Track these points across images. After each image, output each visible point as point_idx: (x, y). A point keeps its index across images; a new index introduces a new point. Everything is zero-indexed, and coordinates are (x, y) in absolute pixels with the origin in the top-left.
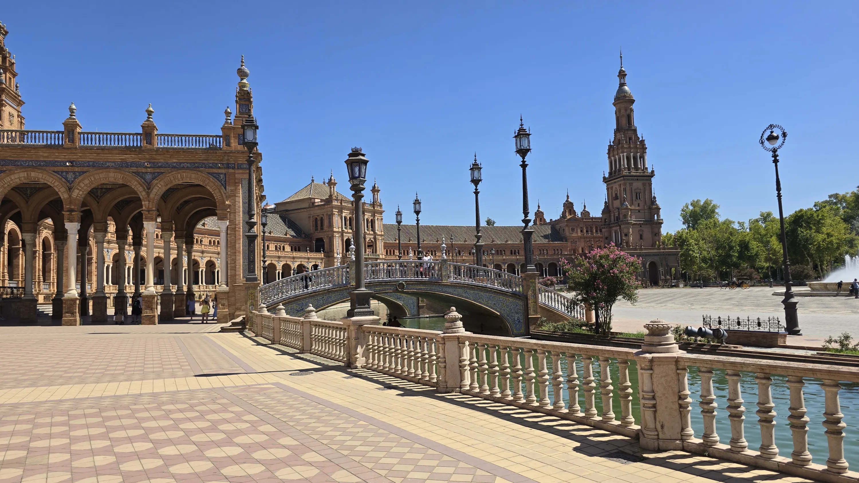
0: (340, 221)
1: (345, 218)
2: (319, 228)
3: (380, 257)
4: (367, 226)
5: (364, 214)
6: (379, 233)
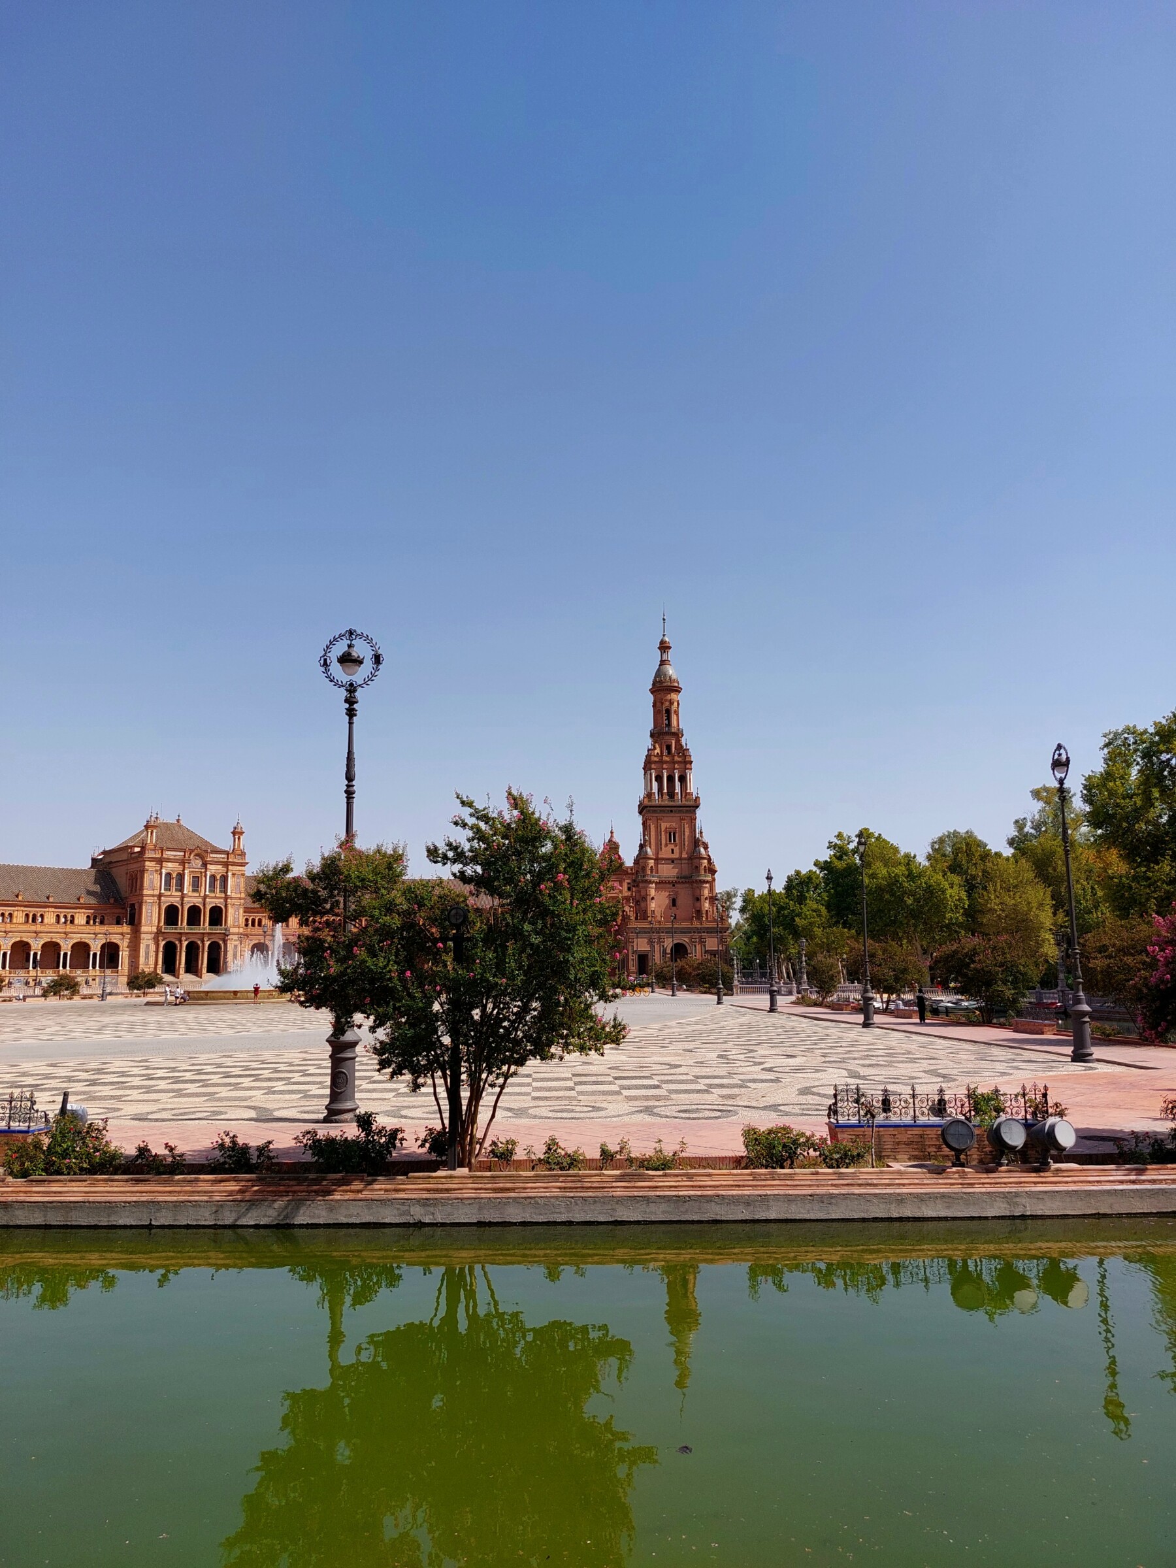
0: (157, 881)
1: (168, 875)
2: (134, 889)
3: (232, 930)
4: (212, 886)
5: (206, 868)
6: (234, 895)
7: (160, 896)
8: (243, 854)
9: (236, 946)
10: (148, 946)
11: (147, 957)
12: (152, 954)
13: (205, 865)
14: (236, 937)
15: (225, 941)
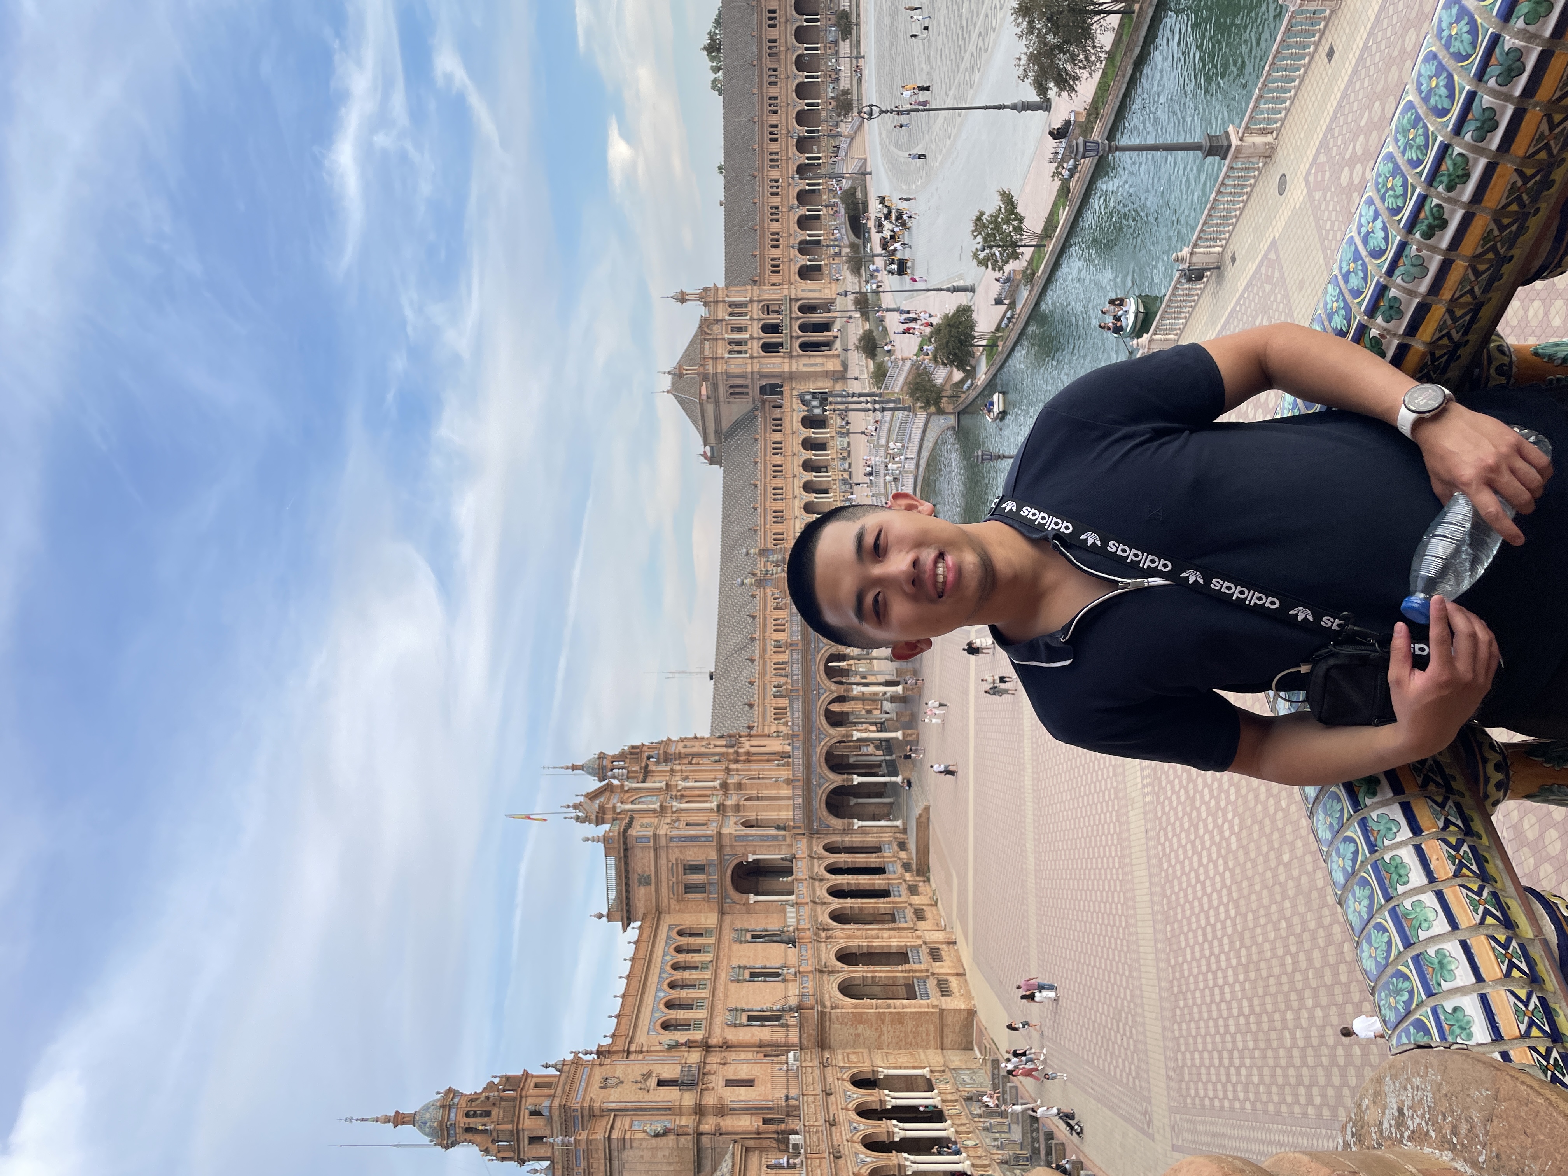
0: (737, 362)
1: (730, 352)
2: (745, 390)
3: (786, 292)
4: (740, 314)
5: (722, 320)
6: (749, 295)
7: (752, 357)
8: (705, 290)
9: (803, 291)
10: (805, 365)
11: (816, 365)
12: (812, 361)
13: (717, 321)
14: (793, 292)
15: (797, 300)
